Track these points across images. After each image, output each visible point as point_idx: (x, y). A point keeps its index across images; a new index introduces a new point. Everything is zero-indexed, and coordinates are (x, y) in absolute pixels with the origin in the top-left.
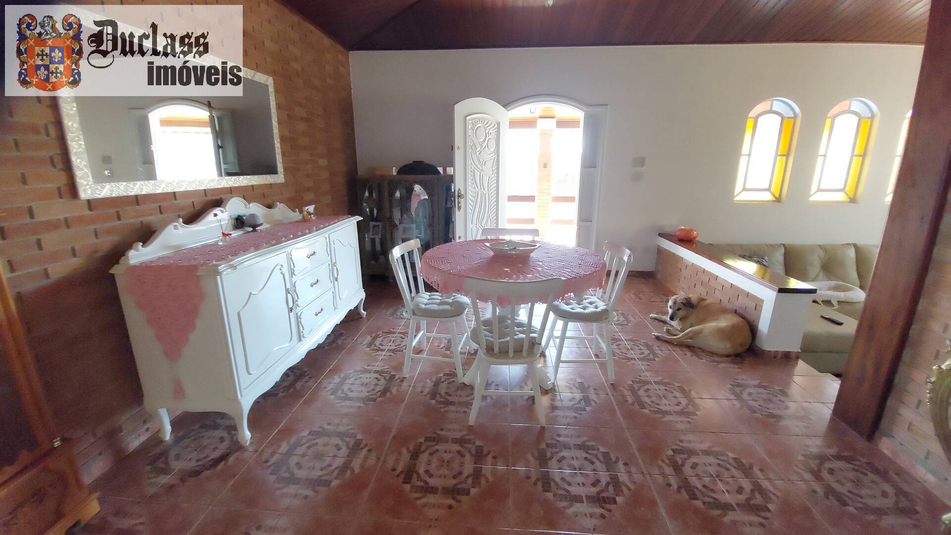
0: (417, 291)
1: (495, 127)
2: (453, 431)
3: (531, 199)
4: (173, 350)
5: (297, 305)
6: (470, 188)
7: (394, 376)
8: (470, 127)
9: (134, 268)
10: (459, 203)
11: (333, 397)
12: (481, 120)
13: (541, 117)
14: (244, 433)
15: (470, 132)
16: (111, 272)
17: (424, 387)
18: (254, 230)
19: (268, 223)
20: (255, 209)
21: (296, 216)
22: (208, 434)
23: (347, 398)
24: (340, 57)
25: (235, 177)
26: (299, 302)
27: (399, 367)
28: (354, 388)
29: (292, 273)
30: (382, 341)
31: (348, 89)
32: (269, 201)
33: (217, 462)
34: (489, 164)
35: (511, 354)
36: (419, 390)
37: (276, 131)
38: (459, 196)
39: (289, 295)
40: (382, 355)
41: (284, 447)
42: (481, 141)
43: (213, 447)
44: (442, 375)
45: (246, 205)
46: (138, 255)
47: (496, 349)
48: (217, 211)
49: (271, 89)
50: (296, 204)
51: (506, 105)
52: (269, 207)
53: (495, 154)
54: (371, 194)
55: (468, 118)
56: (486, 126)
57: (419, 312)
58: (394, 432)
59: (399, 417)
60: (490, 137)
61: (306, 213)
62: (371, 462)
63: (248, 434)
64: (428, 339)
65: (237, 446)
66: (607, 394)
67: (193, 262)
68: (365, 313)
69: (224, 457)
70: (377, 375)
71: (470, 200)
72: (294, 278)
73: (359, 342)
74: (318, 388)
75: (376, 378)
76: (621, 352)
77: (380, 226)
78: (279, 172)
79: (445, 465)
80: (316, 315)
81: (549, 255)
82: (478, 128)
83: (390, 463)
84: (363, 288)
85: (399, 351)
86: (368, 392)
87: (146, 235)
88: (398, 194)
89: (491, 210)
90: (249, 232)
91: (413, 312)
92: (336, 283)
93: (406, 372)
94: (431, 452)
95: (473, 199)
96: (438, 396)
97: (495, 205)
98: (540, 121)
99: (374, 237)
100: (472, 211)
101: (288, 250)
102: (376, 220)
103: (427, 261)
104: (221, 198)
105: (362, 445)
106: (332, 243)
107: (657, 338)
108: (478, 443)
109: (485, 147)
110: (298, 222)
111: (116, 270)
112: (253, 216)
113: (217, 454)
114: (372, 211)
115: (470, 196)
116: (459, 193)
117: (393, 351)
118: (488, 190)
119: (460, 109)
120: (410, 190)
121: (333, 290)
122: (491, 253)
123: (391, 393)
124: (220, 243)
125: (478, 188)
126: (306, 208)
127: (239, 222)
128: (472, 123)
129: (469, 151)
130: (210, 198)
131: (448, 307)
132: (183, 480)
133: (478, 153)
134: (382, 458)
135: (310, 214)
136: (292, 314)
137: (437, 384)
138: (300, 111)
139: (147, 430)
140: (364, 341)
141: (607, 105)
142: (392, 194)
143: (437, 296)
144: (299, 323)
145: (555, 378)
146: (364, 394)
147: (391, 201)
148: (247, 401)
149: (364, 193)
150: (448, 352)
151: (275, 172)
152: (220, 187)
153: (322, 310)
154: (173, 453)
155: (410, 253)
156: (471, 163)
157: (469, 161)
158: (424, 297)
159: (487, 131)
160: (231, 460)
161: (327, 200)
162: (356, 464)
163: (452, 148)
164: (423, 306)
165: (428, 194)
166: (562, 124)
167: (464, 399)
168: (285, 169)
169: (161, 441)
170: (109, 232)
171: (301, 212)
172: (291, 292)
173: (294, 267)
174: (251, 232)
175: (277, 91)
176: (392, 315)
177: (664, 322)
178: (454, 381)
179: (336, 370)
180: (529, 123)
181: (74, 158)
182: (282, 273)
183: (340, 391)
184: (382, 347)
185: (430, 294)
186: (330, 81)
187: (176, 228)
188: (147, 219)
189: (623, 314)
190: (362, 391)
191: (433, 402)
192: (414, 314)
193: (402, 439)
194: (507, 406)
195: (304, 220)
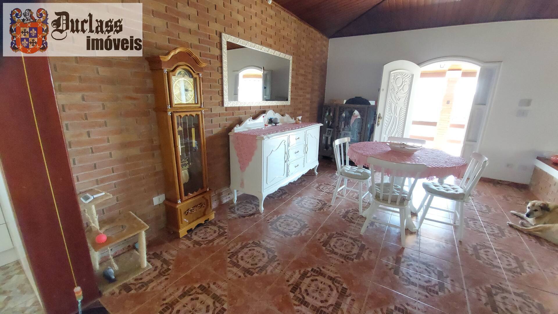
0: (345, 164)
1: (410, 77)
2: (351, 233)
3: (434, 124)
4: (243, 168)
5: (288, 160)
6: (387, 113)
7: (327, 204)
8: (392, 78)
9: (236, 133)
10: (378, 121)
11: (297, 205)
12: (400, 73)
13: (449, 70)
14: (261, 207)
15: (392, 81)
16: (229, 134)
17: (340, 212)
18: (276, 125)
19: (282, 123)
20: (277, 116)
21: (293, 121)
22: (248, 205)
23: (303, 207)
24: (324, 42)
25: (272, 101)
26: (290, 159)
27: (330, 200)
28: (306, 203)
29: (289, 146)
30: (323, 187)
31: (326, 58)
32: (282, 113)
33: (251, 215)
34: (402, 100)
35: (389, 202)
36: (338, 212)
37: (290, 81)
38: (379, 118)
39: (286, 155)
40: (322, 194)
41: (275, 218)
42: (399, 86)
43: (250, 210)
44: (351, 209)
45: (274, 114)
46: (238, 129)
47: (381, 198)
48: (264, 115)
49: (291, 62)
50: (293, 115)
51: (419, 64)
52: (282, 115)
53: (407, 94)
54: (329, 114)
55: (392, 72)
56: (404, 77)
57: (343, 174)
58: (322, 226)
59: (325, 221)
60: (405, 84)
61: (297, 119)
62: (309, 234)
63: (263, 208)
64: (347, 191)
65: (258, 212)
66: (454, 245)
67: (255, 134)
68: (317, 173)
69: (253, 214)
70: (318, 201)
71: (386, 120)
72: (289, 148)
73: (312, 185)
74: (291, 200)
75: (318, 202)
76: (475, 227)
77: (332, 131)
78: (289, 100)
79: (344, 246)
80: (295, 167)
81: (427, 155)
82: (398, 78)
83: (318, 237)
84: (318, 160)
85: (331, 193)
86: (313, 207)
87: (240, 122)
88: (344, 115)
89: (399, 128)
90: (273, 126)
91: (341, 173)
92: (306, 154)
93: (333, 203)
94: (338, 239)
95: (388, 120)
96: (347, 217)
97: (402, 125)
98: (449, 73)
99: (328, 136)
100: (386, 127)
101: (288, 134)
102: (330, 127)
103: (352, 148)
104: (265, 110)
105: (307, 227)
106: (307, 135)
107: (511, 226)
108: (363, 243)
109: (401, 89)
110: (293, 124)
111: (230, 134)
112: (276, 119)
113: (251, 213)
114: (329, 123)
115: (386, 118)
116: (379, 116)
117: (328, 193)
118: (399, 115)
119: (387, 68)
120: (351, 113)
121: (304, 157)
122: (390, 149)
123: (324, 210)
124: (263, 129)
125: (392, 113)
126: (298, 117)
127: (271, 121)
128: (394, 75)
129: (390, 92)
130: (262, 110)
131: (360, 174)
132: (239, 217)
133: (395, 93)
134: (315, 234)
135: (299, 121)
136: (286, 163)
137: (347, 212)
138: (302, 71)
139: (229, 197)
140: (315, 185)
141: (501, 62)
142: (341, 114)
143: (355, 168)
144: (288, 168)
145: (420, 227)
146: (311, 207)
147: (339, 118)
148: (265, 194)
149: (326, 112)
150: (357, 200)
151: (287, 100)
152: (266, 105)
153: (298, 165)
154: (236, 208)
155: (344, 145)
156: (390, 99)
157: (389, 98)
158: (348, 168)
159: (403, 80)
160: (256, 216)
161: (307, 115)
162: (303, 232)
163: (379, 90)
164: (347, 171)
165: (361, 116)
166: (466, 74)
167: (360, 222)
168: (291, 99)
169: (233, 203)
170: (230, 119)
171: (295, 119)
172: (287, 153)
173: (290, 143)
174: (275, 126)
175: (293, 62)
176: (330, 177)
177: (522, 218)
178: (357, 214)
179: (300, 195)
180: (441, 74)
181: (224, 92)
182: (285, 144)
183: (300, 203)
184: (323, 190)
185: (351, 166)
186: (318, 56)
187: (249, 120)
188: (241, 116)
189: (487, 206)
190: (310, 206)
191: (344, 219)
192: (341, 174)
193: (325, 229)
194: (384, 232)
195: (296, 123)
